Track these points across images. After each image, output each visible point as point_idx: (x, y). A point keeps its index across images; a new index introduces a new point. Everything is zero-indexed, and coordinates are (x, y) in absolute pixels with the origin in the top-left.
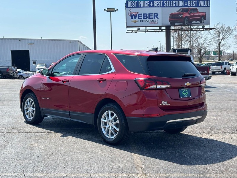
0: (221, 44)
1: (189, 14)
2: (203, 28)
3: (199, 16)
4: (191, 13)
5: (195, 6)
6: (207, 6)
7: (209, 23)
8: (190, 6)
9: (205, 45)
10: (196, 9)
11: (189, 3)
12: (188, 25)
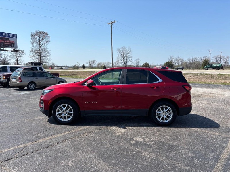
0: (18, 59)
1: (4, 41)
2: (14, 50)
3: (10, 43)
4: (5, 40)
5: (7, 37)
6: (15, 38)
7: (17, 48)
8: (4, 36)
9: (7, 60)
10: (8, 39)
11: (3, 35)
12: (3, 47)
